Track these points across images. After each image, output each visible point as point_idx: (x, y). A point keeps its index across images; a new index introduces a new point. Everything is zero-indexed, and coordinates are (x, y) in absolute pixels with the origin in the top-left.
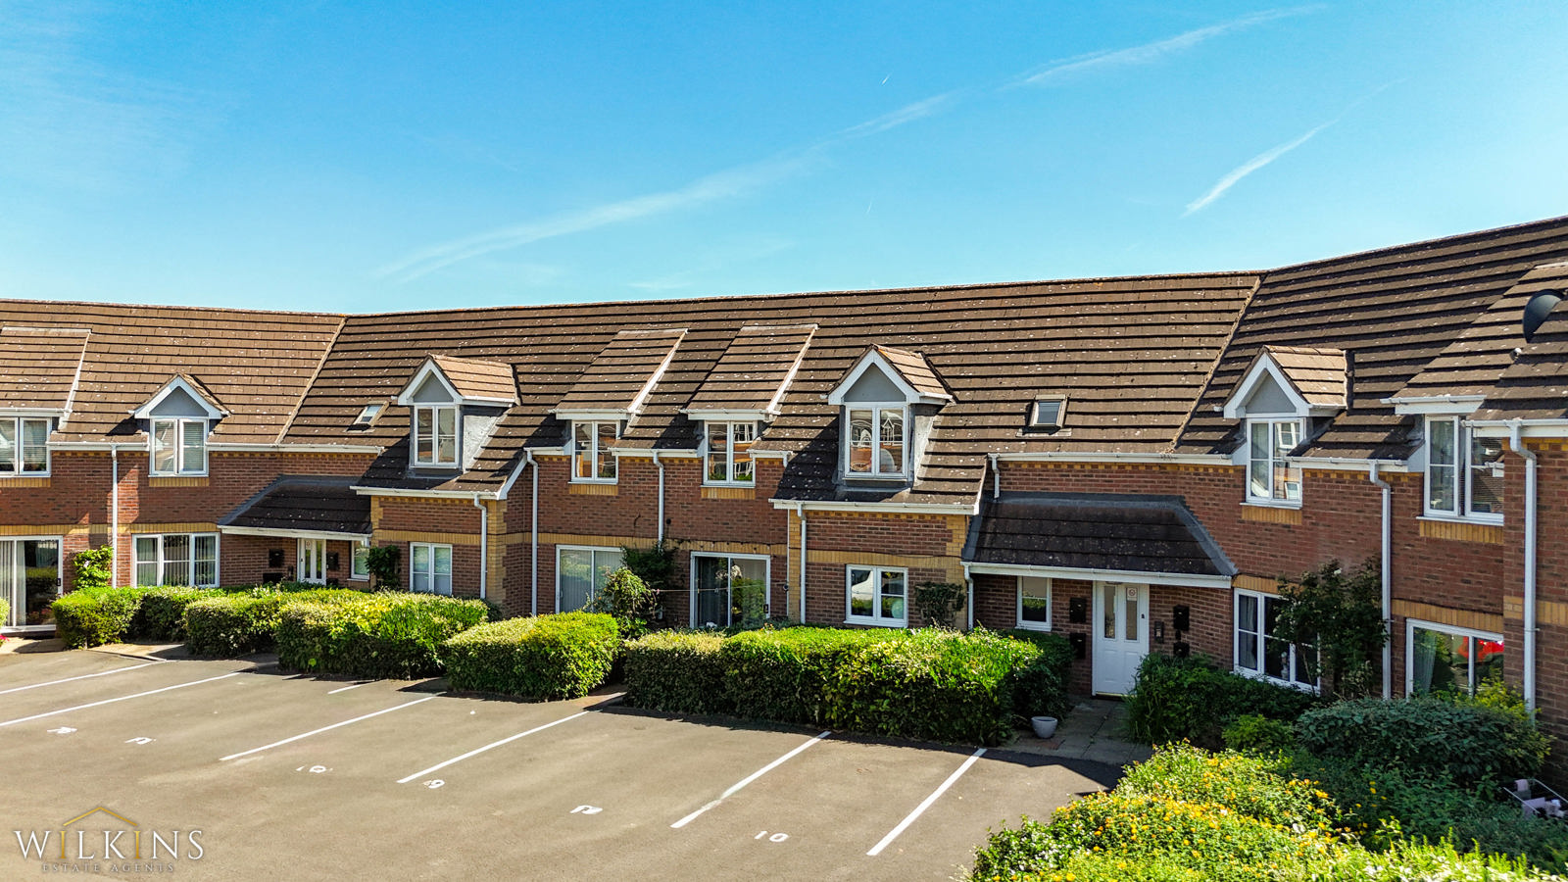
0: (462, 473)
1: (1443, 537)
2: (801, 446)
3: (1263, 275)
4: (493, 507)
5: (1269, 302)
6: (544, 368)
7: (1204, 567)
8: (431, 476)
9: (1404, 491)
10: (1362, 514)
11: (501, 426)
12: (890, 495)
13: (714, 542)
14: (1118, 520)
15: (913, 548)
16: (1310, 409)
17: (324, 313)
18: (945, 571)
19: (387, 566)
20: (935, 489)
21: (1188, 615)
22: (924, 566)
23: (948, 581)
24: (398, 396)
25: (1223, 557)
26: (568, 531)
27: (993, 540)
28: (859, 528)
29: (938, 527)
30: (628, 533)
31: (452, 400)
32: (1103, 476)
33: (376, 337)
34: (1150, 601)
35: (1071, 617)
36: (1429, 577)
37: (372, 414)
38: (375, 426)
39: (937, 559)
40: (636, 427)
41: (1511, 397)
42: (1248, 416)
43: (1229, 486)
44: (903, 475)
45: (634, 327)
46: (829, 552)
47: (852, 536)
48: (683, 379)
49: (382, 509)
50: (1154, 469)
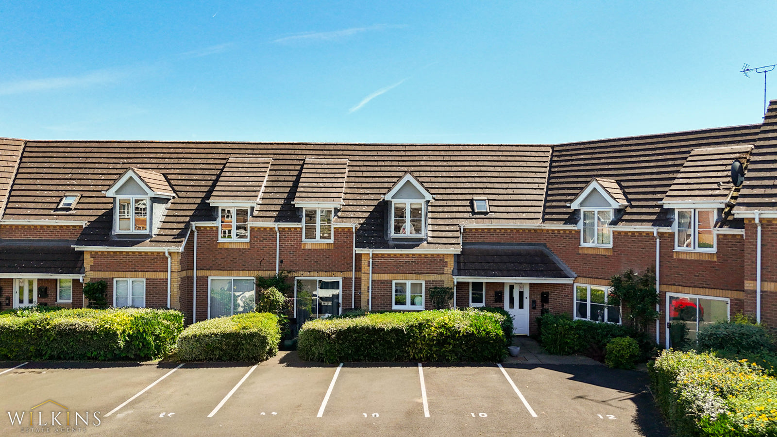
0: (152, 237)
1: (685, 258)
2: (362, 221)
3: (553, 147)
4: (175, 256)
5: (561, 159)
6: (187, 177)
7: (561, 274)
8: (130, 238)
9: (666, 240)
10: (644, 250)
11: (169, 209)
12: (418, 245)
13: (309, 272)
14: (519, 254)
15: (428, 270)
16: (619, 206)
17: (10, 138)
18: (443, 281)
19: (100, 293)
20: (439, 242)
21: (548, 296)
22: (433, 279)
23: (445, 286)
24: (106, 191)
25: (568, 269)
26: (217, 268)
27: (464, 266)
28: (399, 262)
29: (441, 260)
30: (256, 269)
31: (147, 194)
32: (509, 235)
33: (55, 155)
34: (530, 291)
35: (495, 301)
36: (678, 274)
37: (71, 200)
38: (75, 209)
39: (440, 275)
40: (259, 211)
41: (747, 202)
42: (581, 208)
43: (571, 239)
44: (422, 235)
45: (238, 156)
46: (384, 275)
47: (396, 266)
48: (279, 185)
49: (92, 259)
50: (532, 231)
